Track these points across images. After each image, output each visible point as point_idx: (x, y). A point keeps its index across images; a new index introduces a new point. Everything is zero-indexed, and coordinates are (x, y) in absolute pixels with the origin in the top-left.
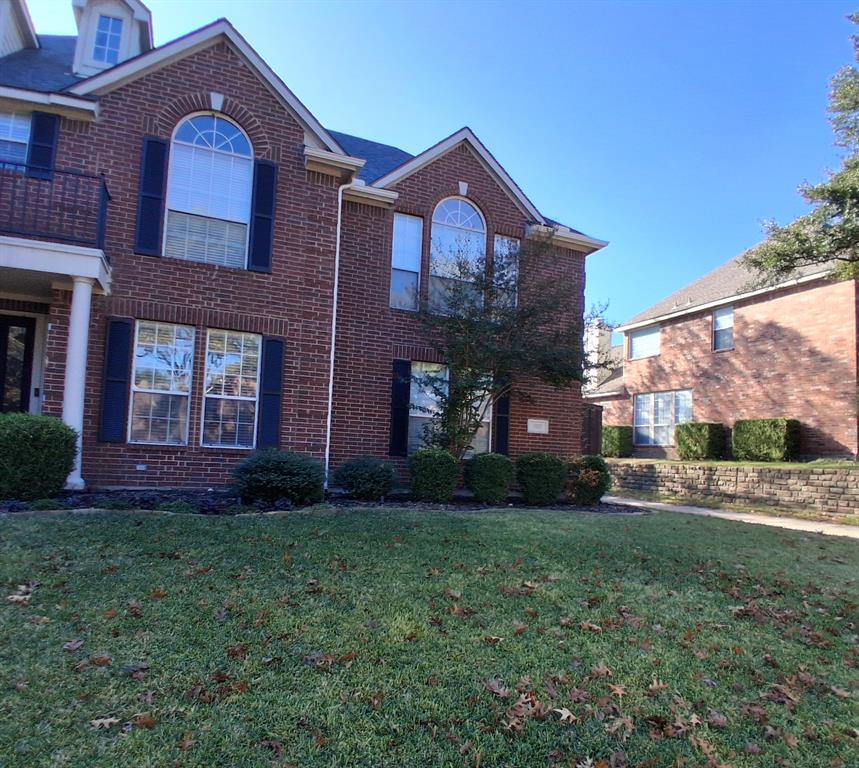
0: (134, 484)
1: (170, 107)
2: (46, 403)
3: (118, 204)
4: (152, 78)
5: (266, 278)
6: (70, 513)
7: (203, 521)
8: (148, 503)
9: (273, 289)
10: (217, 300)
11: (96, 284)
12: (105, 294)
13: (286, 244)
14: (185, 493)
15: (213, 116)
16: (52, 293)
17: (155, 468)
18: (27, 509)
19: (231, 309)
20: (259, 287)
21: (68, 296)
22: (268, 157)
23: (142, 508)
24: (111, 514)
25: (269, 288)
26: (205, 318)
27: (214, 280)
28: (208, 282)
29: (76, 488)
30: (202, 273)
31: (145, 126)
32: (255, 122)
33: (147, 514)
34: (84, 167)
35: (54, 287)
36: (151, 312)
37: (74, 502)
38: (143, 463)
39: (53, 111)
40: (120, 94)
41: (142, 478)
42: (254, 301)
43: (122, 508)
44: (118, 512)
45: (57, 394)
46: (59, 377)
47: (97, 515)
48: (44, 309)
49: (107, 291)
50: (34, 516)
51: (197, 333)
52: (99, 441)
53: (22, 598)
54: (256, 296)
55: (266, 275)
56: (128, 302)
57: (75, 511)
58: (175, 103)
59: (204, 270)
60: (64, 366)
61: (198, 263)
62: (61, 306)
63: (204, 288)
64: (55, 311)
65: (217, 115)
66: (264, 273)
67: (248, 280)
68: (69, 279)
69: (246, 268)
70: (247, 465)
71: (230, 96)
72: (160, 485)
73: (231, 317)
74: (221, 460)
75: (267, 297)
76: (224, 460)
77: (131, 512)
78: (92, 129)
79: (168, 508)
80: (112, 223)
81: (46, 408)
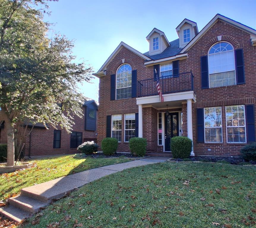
0: (208, 155)
1: (206, 46)
2: (183, 133)
3: (196, 77)
4: (200, 40)
5: (244, 86)
6: (193, 162)
7: (233, 167)
8: (214, 160)
9: (247, 89)
10: (227, 97)
11: (193, 100)
12: (195, 102)
13: (250, 73)
14: (224, 158)
15: (219, 43)
16: (182, 105)
17: (214, 150)
18: (182, 161)
19: (233, 99)
20: (242, 89)
21: (186, 105)
22: (239, 47)
23: (212, 162)
24: (204, 163)
25: (245, 89)
26: (224, 103)
27: (226, 91)
28: (224, 92)
29: (193, 156)
30: (222, 90)
31: (200, 54)
32: (233, 39)
33: (214, 163)
34: (186, 71)
35: (182, 104)
36: (208, 105)
37: (194, 159)
38: (210, 148)
39: (177, 60)
40: (193, 48)
41: (210, 153)
42: (240, 94)
43: (206, 161)
44: (205, 162)
45: (186, 131)
46: (186, 126)
47: (200, 163)
48: (180, 109)
49: (195, 101)
50: (184, 163)
51: (222, 108)
52: (197, 143)
53: (186, 184)
54: (241, 92)
55: (244, 85)
56: (201, 103)
57: (194, 162)
58: (208, 44)
59: (222, 89)
60: (187, 123)
61: (220, 87)
62: (184, 108)
63: (223, 94)
64: (183, 110)
65: (220, 42)
66: (243, 84)
67: (237, 88)
68: (186, 101)
69: (236, 84)
70: (245, 148)
71: (223, 35)
72: (215, 155)
73: (233, 101)
74: (235, 147)
75: (245, 92)
76: (236, 147)
77: (209, 163)
78: (187, 60)
79: (220, 162)
80: (195, 83)
81: (183, 135)
